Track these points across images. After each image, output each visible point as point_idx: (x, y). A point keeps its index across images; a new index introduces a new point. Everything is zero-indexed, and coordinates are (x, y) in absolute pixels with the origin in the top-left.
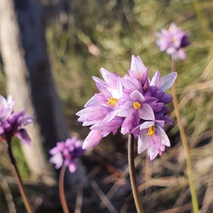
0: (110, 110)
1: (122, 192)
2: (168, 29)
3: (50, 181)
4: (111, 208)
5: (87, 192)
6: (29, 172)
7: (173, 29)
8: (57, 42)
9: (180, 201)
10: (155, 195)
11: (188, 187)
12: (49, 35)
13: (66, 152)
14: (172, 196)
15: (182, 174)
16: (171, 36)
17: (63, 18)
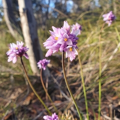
0: (56, 42)
1: (60, 78)
2: (75, 24)
3: (38, 75)
4: (57, 83)
5: (50, 78)
6: (32, 72)
7: (77, 24)
8: (41, 34)
9: (78, 81)
10: (71, 79)
11: (80, 77)
12: (39, 31)
13: (42, 64)
14: (75, 79)
15: (79, 73)
16: (76, 27)
17: (43, 27)
